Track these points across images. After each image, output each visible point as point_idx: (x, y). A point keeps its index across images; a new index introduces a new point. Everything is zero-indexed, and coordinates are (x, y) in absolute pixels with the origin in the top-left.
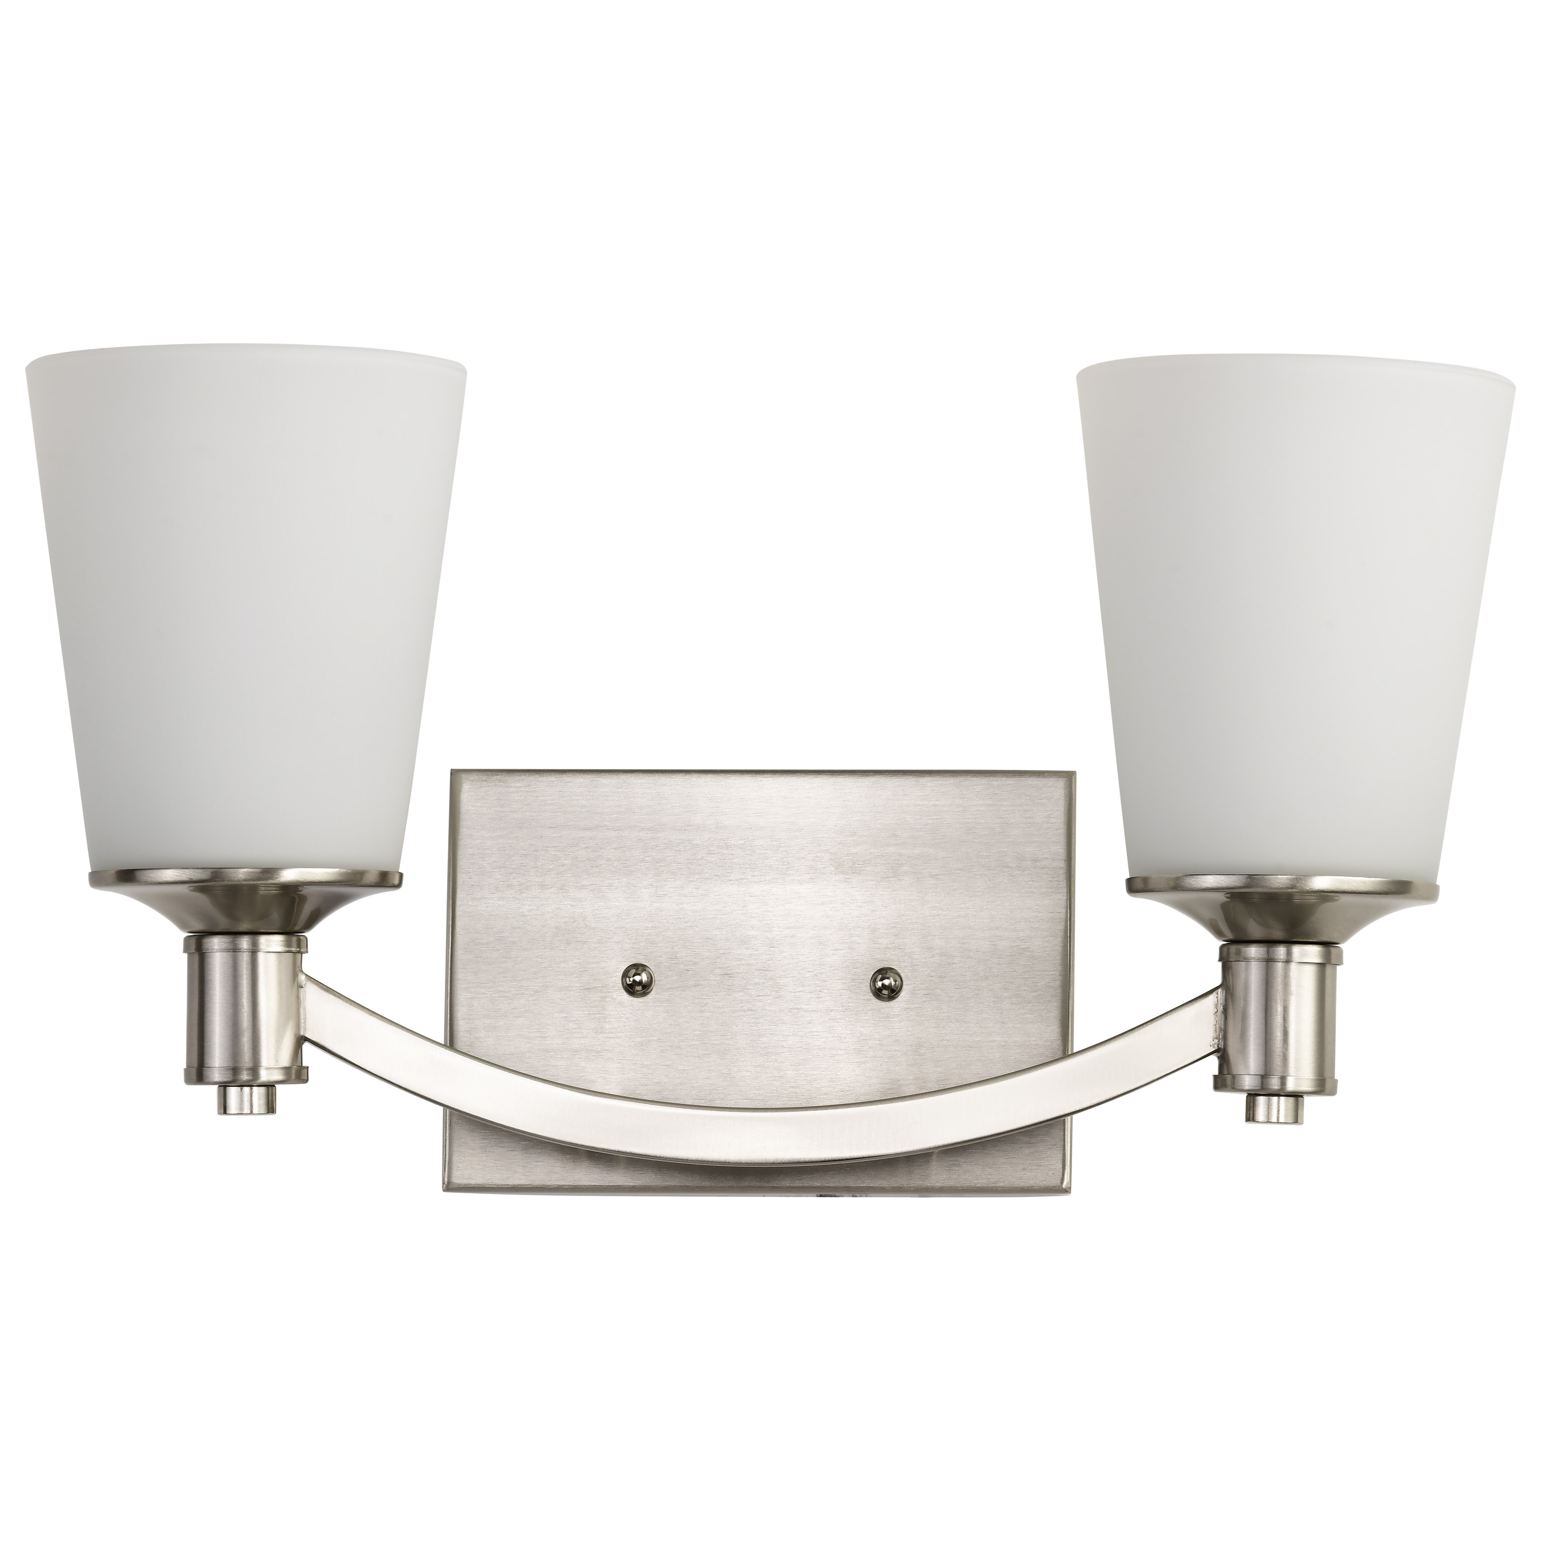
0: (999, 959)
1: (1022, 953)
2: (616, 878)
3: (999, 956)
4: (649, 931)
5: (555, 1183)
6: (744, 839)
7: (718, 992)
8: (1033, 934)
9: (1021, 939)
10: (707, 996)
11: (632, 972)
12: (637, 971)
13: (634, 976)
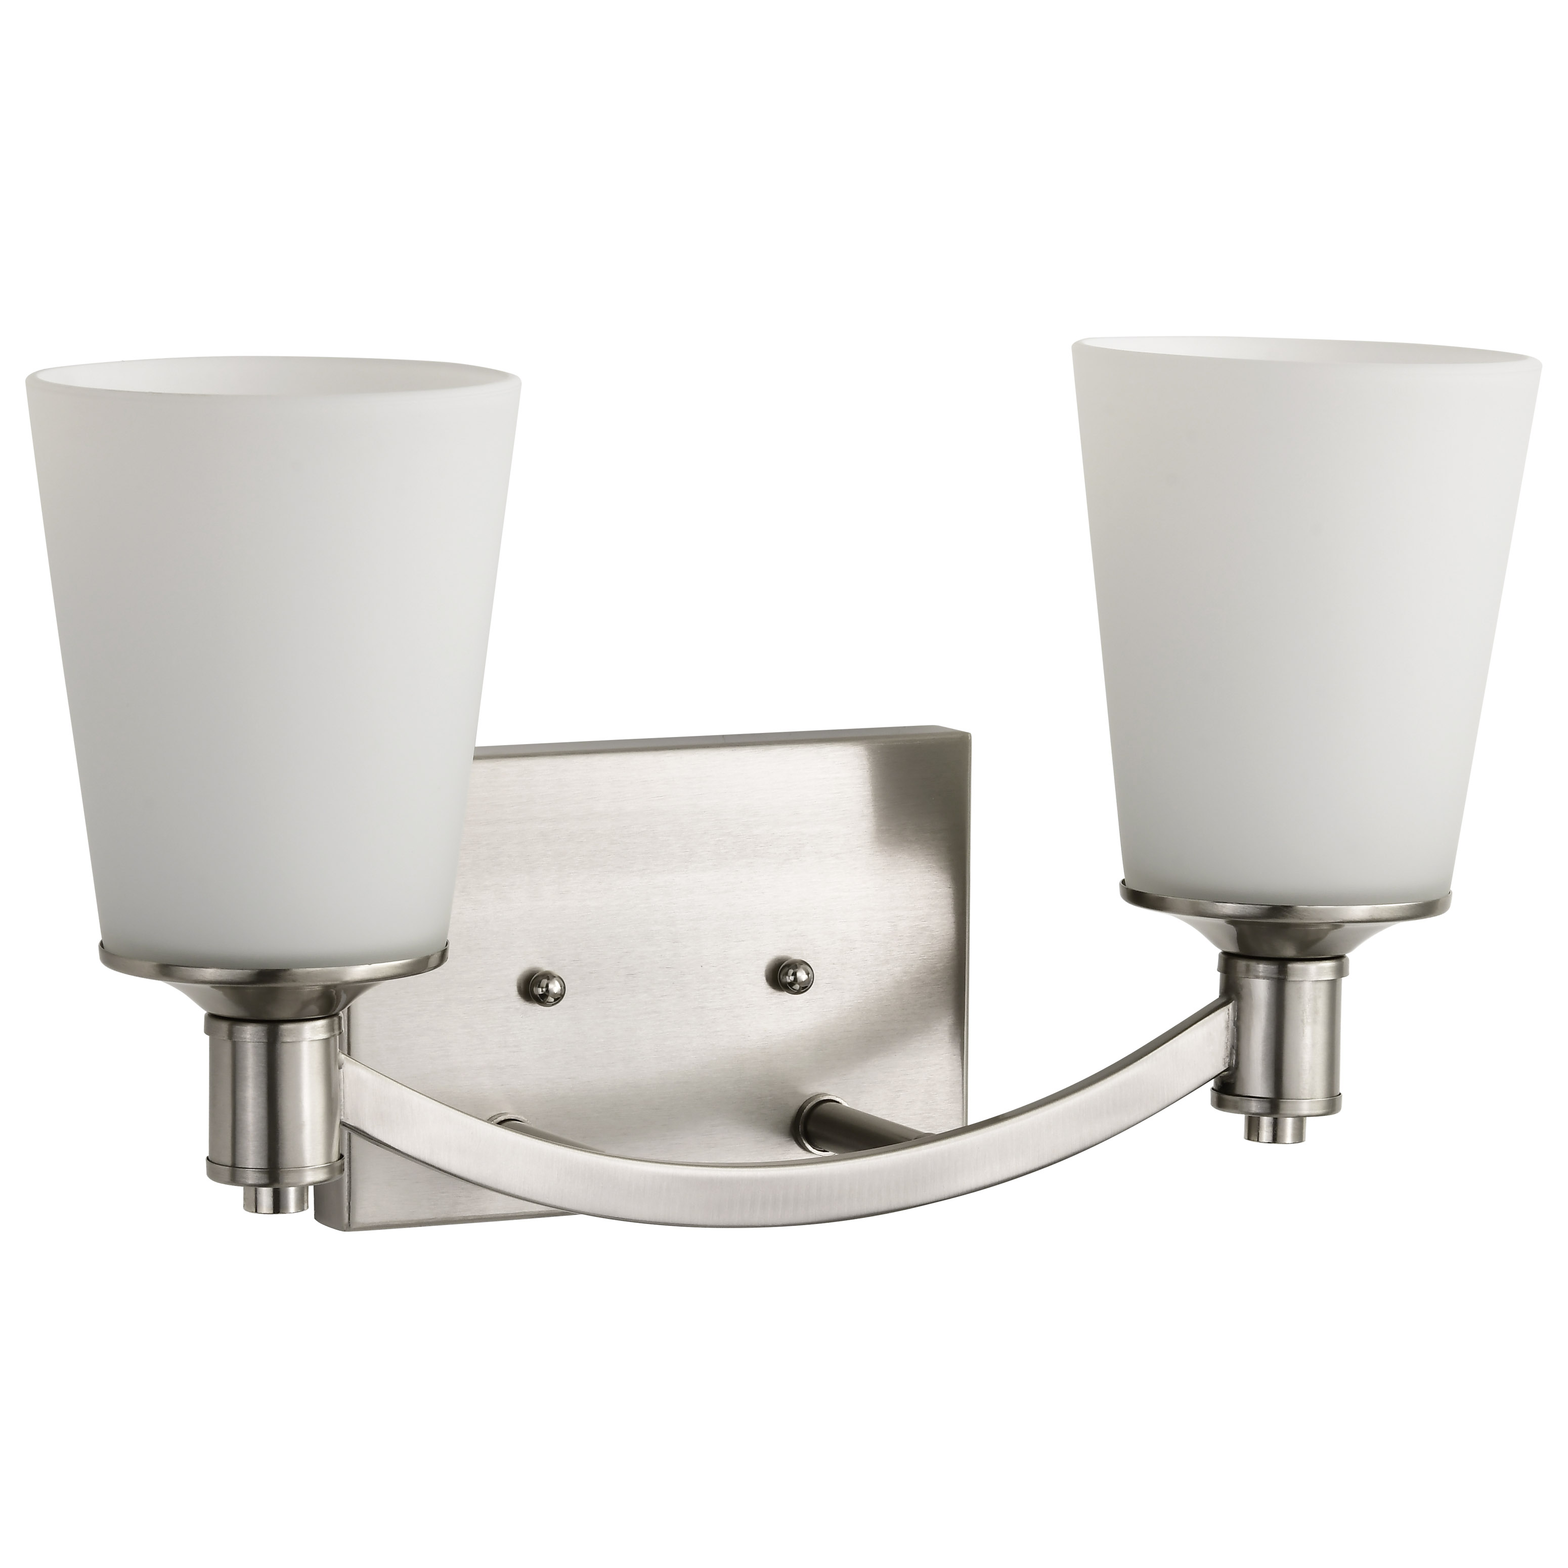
0: (899, 941)
1: (921, 933)
2: (517, 876)
3: (900, 937)
4: (552, 932)
5: (461, 1215)
6: (647, 826)
7: (622, 995)
8: (933, 912)
9: (920, 918)
10: (611, 1000)
11: (544, 982)
12: (549, 981)
13: (547, 986)
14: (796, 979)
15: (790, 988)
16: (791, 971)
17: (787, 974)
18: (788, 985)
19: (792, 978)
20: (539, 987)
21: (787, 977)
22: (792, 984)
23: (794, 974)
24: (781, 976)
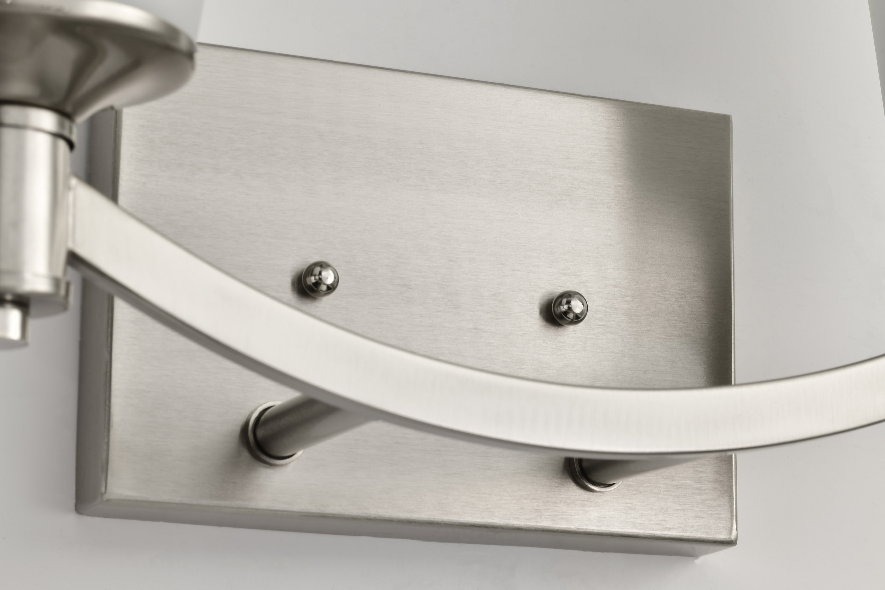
11: (317, 270)
12: (322, 269)
13: (320, 273)
14: (570, 309)
15: (565, 317)
16: (564, 301)
17: (560, 304)
18: (563, 314)
19: (566, 307)
20: (312, 275)
21: (562, 307)
22: (566, 313)
23: (568, 303)
24: (556, 309)
